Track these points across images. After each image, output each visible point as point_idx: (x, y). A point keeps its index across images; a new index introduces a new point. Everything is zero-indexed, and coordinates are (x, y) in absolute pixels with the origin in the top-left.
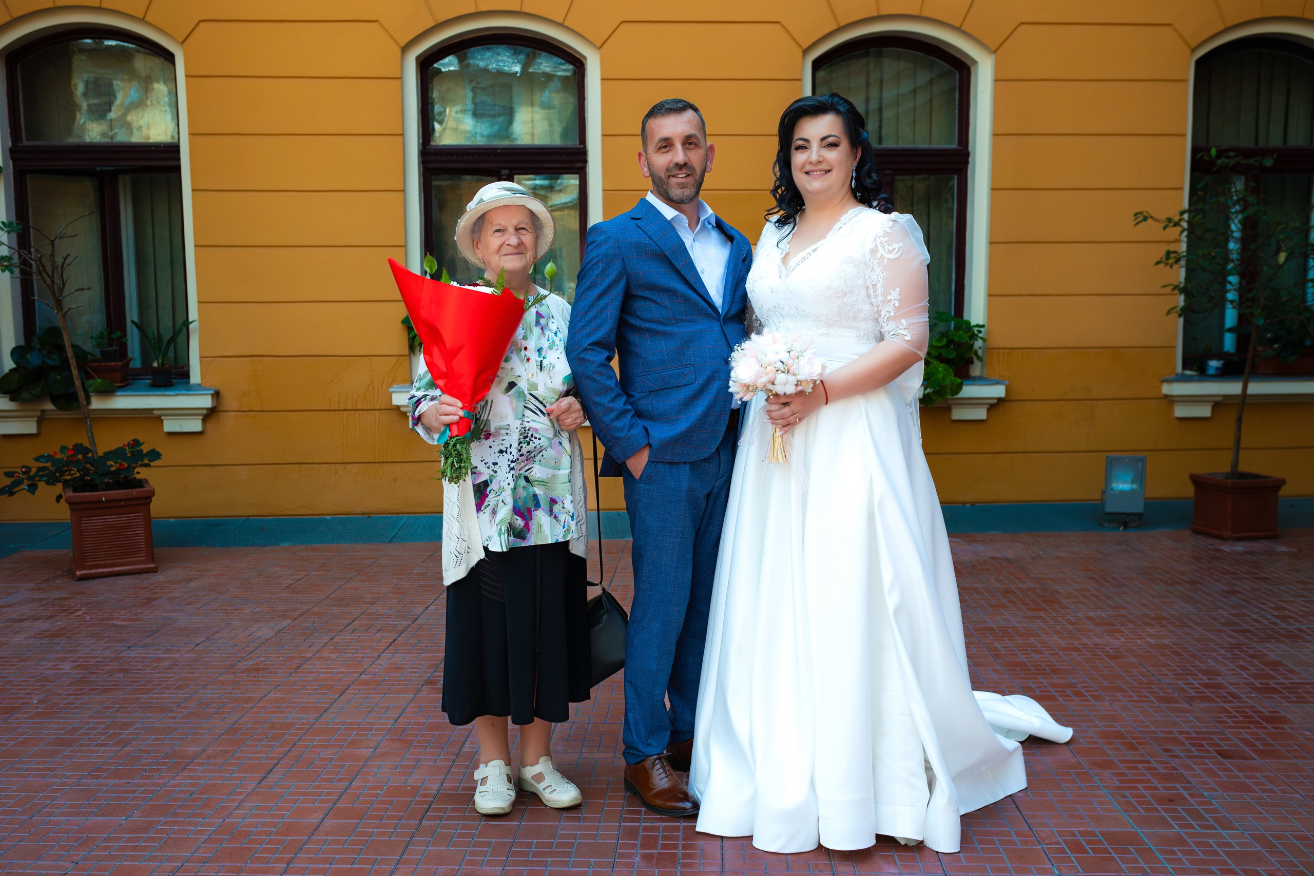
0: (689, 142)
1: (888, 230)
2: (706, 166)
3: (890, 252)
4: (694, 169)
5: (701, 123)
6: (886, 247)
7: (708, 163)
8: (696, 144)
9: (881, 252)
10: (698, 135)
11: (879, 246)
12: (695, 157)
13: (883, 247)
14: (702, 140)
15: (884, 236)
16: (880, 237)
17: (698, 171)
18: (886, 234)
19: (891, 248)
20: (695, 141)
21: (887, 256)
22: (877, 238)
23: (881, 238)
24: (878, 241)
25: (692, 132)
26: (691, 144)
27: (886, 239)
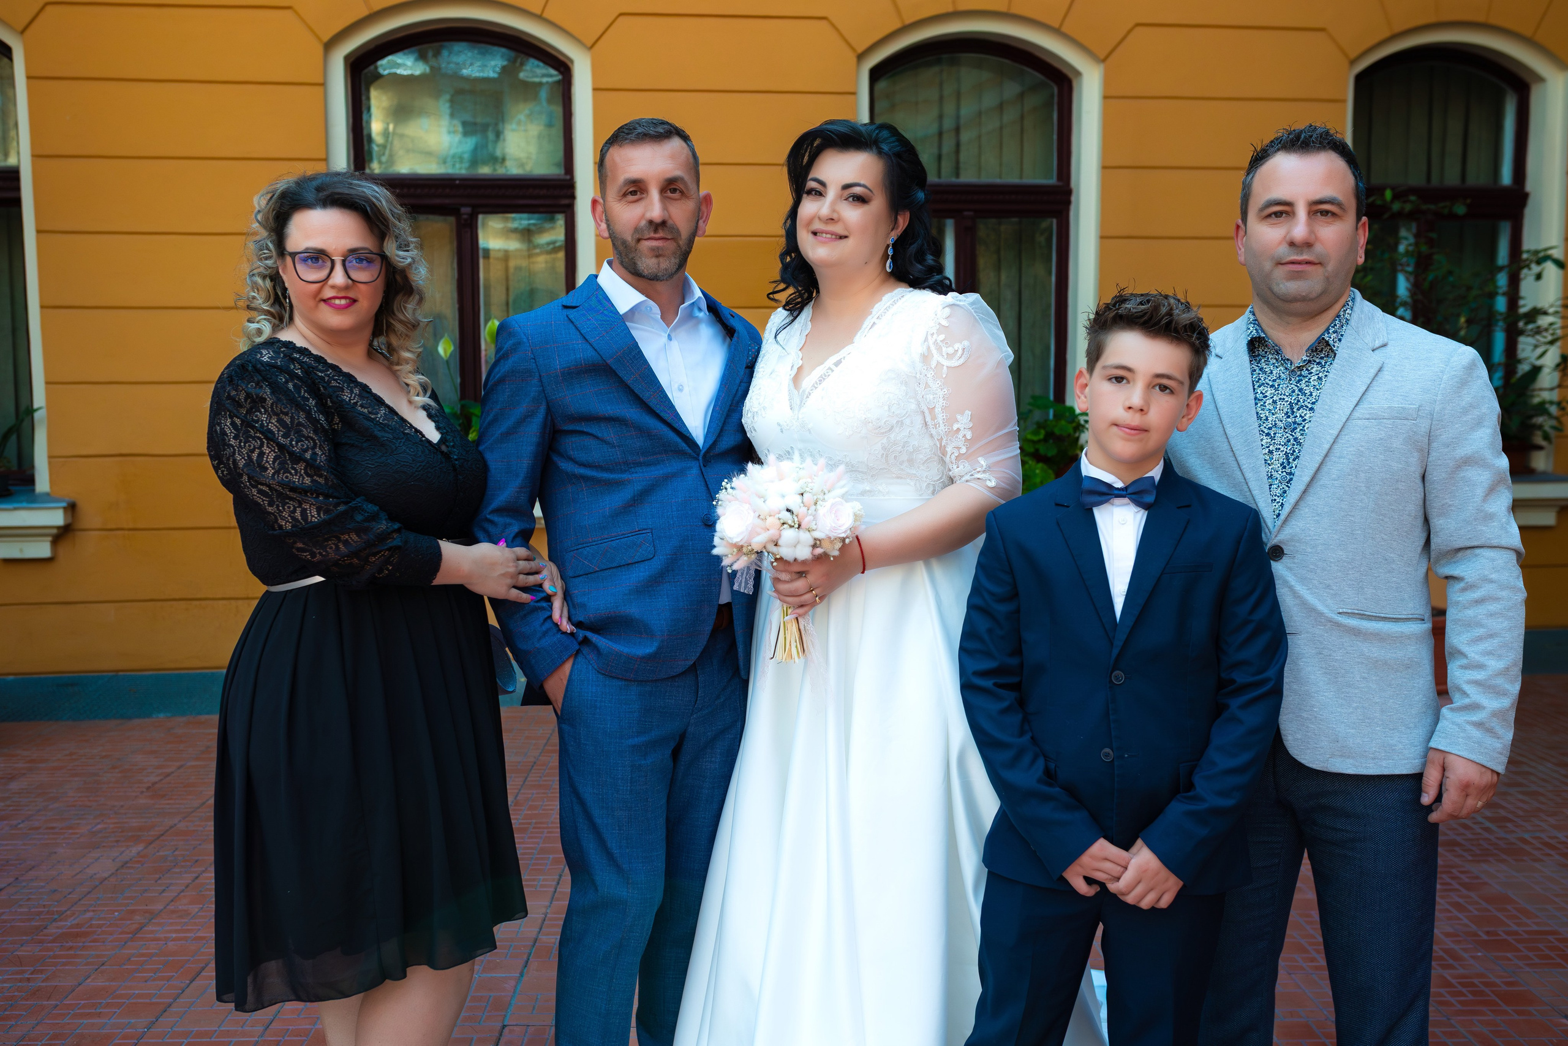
0: (671, 187)
1: (945, 323)
2: (697, 227)
3: (950, 356)
4: (678, 232)
5: (691, 160)
6: (944, 349)
7: (701, 222)
8: (682, 192)
9: (936, 357)
10: (687, 178)
11: (933, 348)
12: (680, 214)
13: (939, 349)
14: (692, 186)
15: (939, 332)
16: (932, 334)
17: (685, 231)
18: (942, 329)
19: (951, 350)
20: (682, 187)
21: (946, 363)
22: (929, 337)
23: (935, 336)
24: (931, 341)
25: (678, 173)
26: (674, 191)
27: (942, 337)
